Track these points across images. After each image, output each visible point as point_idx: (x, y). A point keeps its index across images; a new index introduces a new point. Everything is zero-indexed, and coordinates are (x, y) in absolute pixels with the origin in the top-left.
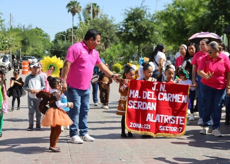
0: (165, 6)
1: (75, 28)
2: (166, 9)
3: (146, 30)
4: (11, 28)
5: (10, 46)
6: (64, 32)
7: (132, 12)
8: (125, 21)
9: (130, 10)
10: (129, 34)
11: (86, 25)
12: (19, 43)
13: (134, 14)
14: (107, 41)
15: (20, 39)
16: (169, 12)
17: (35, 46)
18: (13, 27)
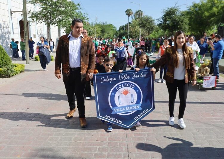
0: (188, 7)
1: (130, 23)
2: (189, 9)
3: (178, 22)
4: (96, 24)
5: (93, 33)
6: (124, 26)
7: (169, 10)
8: (163, 16)
9: (167, 9)
10: (166, 25)
11: (136, 21)
12: (100, 31)
13: (170, 11)
14: (150, 30)
15: (100, 29)
16: (190, 11)
17: (108, 33)
18: (97, 23)
